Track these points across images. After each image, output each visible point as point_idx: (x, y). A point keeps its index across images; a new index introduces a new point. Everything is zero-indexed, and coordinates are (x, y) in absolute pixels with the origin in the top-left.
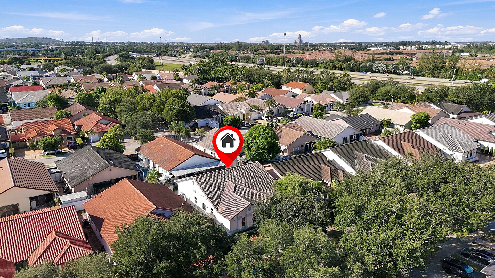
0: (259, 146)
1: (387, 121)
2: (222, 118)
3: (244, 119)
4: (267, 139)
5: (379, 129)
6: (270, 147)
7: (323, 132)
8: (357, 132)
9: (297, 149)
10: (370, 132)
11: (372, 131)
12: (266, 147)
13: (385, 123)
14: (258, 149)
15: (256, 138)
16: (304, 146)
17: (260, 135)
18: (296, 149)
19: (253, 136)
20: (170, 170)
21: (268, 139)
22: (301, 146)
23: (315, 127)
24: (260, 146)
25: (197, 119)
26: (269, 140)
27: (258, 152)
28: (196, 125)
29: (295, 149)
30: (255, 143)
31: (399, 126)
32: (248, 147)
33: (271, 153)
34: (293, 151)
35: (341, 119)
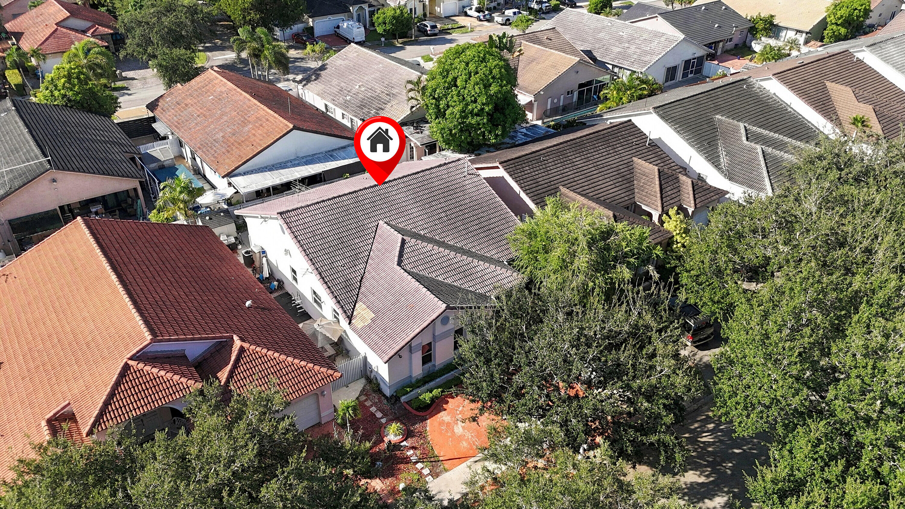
0: (467, 105)
1: (766, 21)
2: (372, 14)
3: (425, 15)
4: (487, 86)
5: (745, 42)
6: (496, 108)
7: (619, 53)
8: (701, 52)
9: (559, 100)
10: (726, 48)
11: (730, 45)
12: (487, 109)
13: (761, 26)
14: (464, 115)
15: (459, 83)
16: (576, 94)
17: (470, 73)
18: (556, 101)
19: (449, 79)
20: (229, 175)
21: (490, 85)
22: (568, 94)
23: (600, 40)
24: (470, 107)
25: (310, 17)
26: (494, 89)
27: (463, 123)
28: (310, 30)
29: (552, 102)
30: (455, 98)
31: (794, 32)
32: (437, 106)
33: (497, 126)
34: (549, 107)
35: (660, 18)
